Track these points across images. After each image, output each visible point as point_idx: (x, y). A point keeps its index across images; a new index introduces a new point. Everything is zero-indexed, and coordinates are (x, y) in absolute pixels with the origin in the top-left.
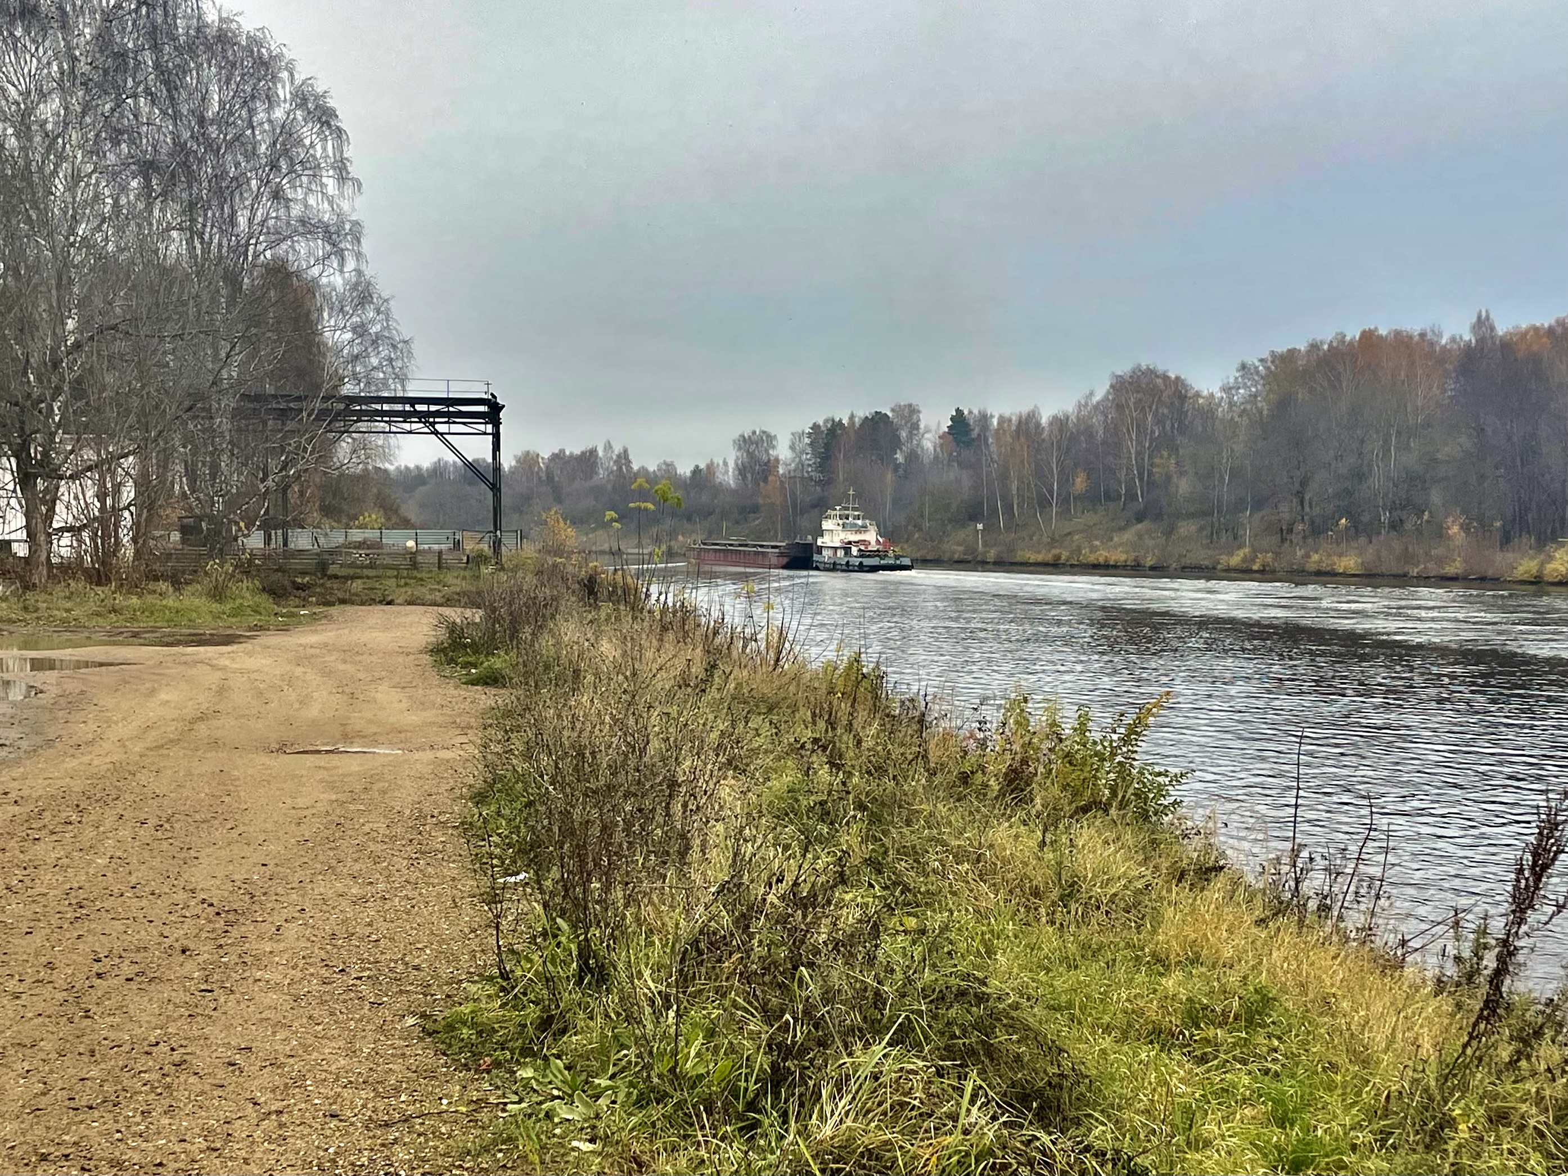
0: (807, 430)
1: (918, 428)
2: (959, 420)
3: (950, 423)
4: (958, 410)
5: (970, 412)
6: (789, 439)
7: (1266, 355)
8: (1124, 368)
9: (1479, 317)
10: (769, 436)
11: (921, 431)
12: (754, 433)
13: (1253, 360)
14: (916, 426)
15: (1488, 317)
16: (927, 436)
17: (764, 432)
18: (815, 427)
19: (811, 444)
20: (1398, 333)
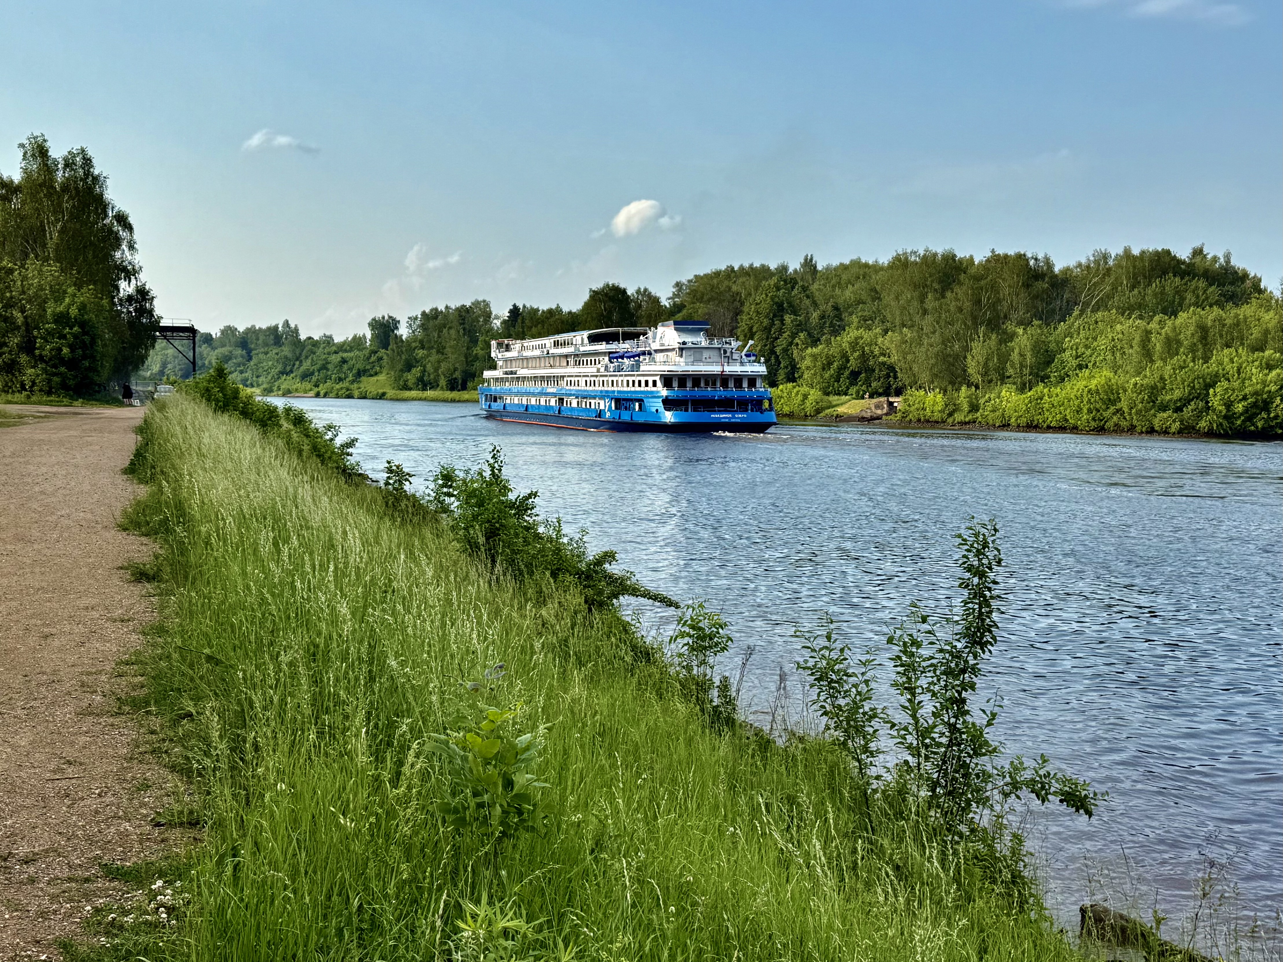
0: (420, 316)
1: (490, 317)
2: (515, 312)
3: (509, 314)
4: (514, 306)
5: (524, 306)
6: (408, 322)
7: (691, 277)
8: (598, 285)
9: (806, 259)
10: (394, 320)
11: (492, 319)
12: (383, 318)
13: (684, 280)
14: (489, 315)
15: (811, 260)
16: (495, 321)
17: (390, 317)
18: (424, 313)
19: (423, 325)
20: (763, 266)
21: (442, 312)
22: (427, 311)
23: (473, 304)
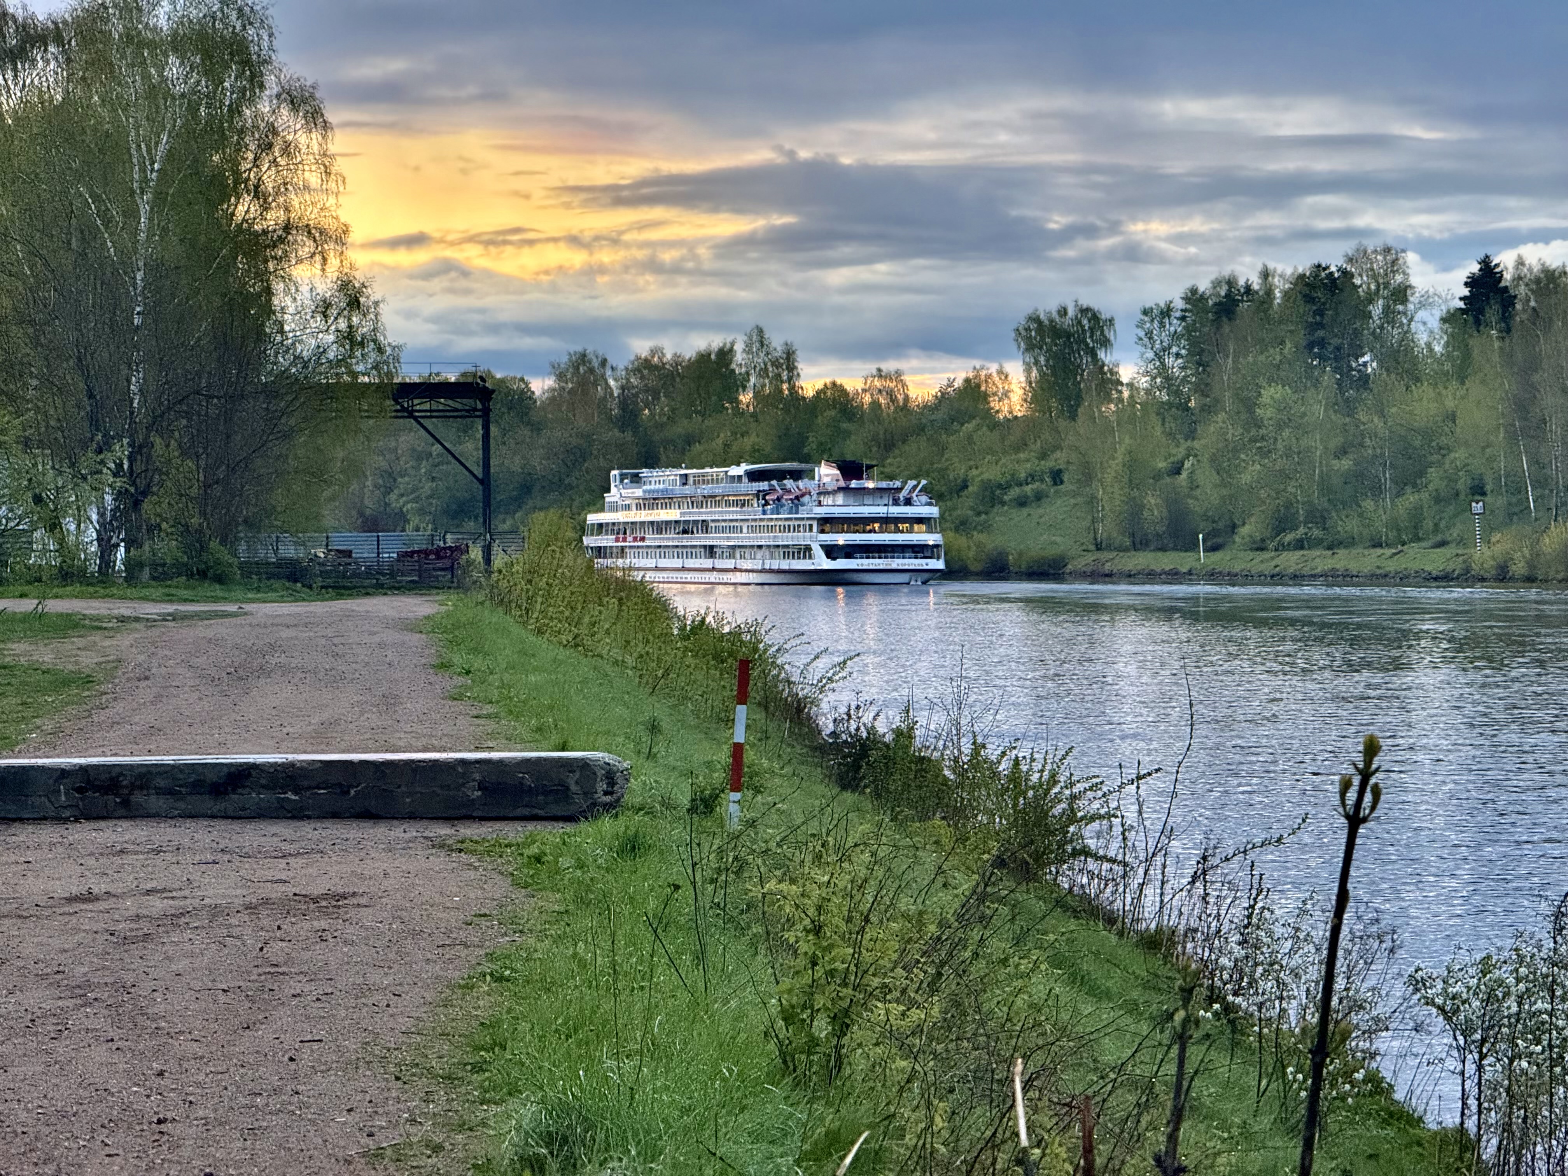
0: (1179, 304)
1: (1404, 301)
2: (1486, 283)
3: (1466, 292)
4: (1486, 262)
5: (1520, 263)
6: (1140, 325)
10: (1095, 316)
11: (1411, 307)
14: (1401, 294)
16: (1422, 314)
17: (1085, 311)
18: (1191, 296)
21: (1248, 289)
22: (1204, 286)
23: (1350, 260)
